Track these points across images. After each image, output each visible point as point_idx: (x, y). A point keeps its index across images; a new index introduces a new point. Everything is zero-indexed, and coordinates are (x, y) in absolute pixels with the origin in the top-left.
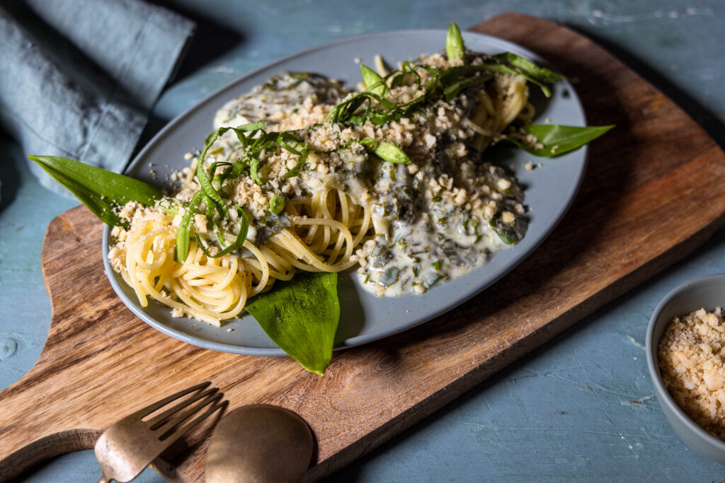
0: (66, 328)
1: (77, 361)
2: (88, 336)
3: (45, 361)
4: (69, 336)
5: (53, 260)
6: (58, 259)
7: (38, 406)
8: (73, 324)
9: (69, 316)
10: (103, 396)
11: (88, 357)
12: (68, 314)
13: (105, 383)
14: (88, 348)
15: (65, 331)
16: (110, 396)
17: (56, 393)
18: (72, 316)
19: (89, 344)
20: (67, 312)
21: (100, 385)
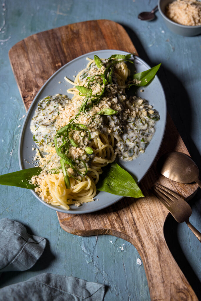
0: (118, 225)
1: (135, 223)
2: (124, 218)
3: (132, 234)
4: (122, 224)
5: (84, 226)
6: (84, 224)
7: (151, 239)
8: (117, 223)
9: (113, 223)
10: (152, 217)
11: (134, 219)
12: (112, 223)
13: (146, 215)
14: (130, 219)
15: (120, 226)
16: (152, 214)
17: (147, 232)
18: (114, 223)
19: (128, 218)
20: (111, 224)
21: (147, 217)
